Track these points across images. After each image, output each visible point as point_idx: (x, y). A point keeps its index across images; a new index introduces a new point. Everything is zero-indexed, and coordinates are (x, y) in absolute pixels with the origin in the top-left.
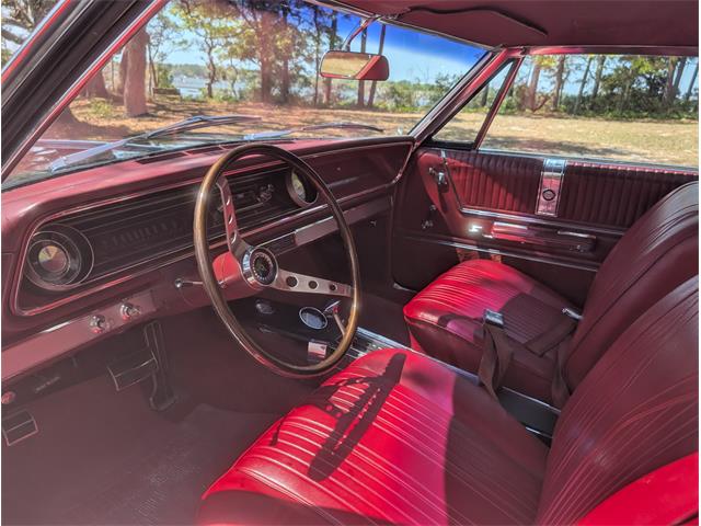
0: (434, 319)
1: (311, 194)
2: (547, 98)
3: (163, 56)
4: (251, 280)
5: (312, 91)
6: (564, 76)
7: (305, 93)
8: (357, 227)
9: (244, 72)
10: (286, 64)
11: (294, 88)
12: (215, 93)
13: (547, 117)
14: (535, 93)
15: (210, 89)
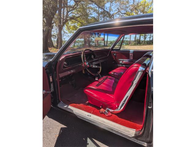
0: (113, 73)
1: (94, 57)
2: (143, 41)
3: (64, 39)
4: (88, 65)
5: (95, 44)
6: (146, 37)
7: (93, 44)
8: (101, 63)
9: (81, 41)
10: (89, 39)
11: (91, 43)
12: (75, 46)
13: (143, 45)
14: (140, 41)
15: (74, 45)
